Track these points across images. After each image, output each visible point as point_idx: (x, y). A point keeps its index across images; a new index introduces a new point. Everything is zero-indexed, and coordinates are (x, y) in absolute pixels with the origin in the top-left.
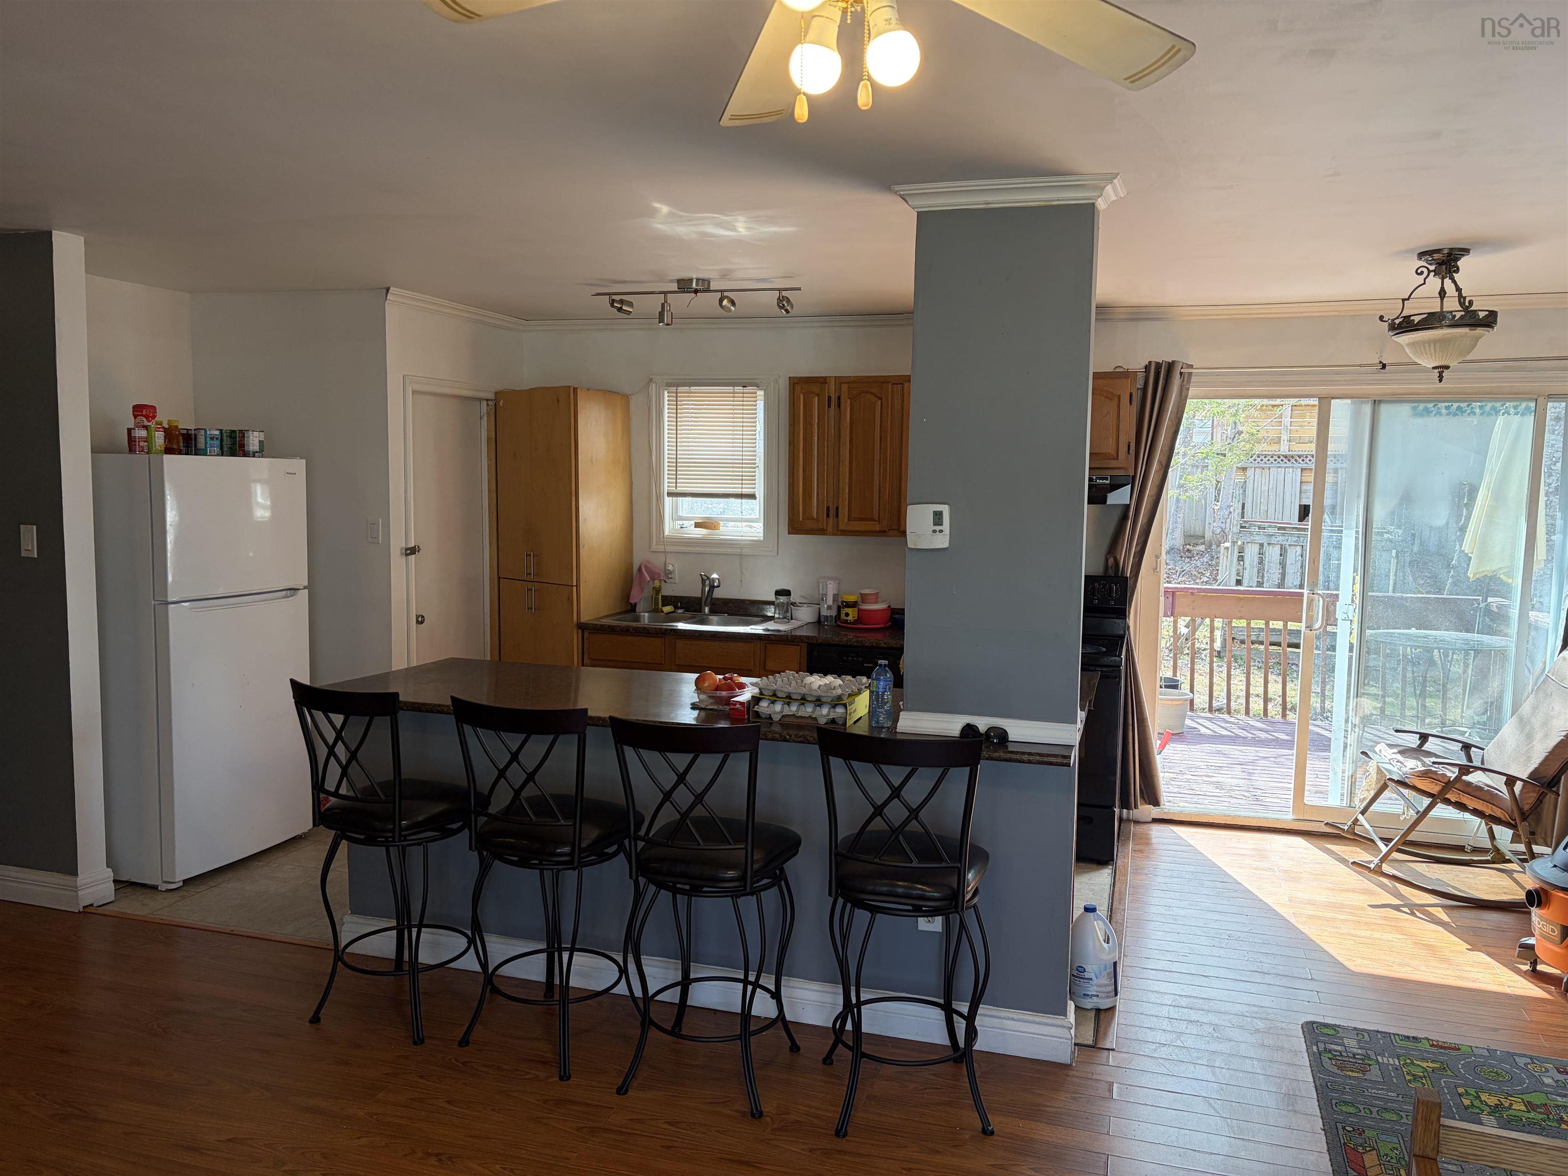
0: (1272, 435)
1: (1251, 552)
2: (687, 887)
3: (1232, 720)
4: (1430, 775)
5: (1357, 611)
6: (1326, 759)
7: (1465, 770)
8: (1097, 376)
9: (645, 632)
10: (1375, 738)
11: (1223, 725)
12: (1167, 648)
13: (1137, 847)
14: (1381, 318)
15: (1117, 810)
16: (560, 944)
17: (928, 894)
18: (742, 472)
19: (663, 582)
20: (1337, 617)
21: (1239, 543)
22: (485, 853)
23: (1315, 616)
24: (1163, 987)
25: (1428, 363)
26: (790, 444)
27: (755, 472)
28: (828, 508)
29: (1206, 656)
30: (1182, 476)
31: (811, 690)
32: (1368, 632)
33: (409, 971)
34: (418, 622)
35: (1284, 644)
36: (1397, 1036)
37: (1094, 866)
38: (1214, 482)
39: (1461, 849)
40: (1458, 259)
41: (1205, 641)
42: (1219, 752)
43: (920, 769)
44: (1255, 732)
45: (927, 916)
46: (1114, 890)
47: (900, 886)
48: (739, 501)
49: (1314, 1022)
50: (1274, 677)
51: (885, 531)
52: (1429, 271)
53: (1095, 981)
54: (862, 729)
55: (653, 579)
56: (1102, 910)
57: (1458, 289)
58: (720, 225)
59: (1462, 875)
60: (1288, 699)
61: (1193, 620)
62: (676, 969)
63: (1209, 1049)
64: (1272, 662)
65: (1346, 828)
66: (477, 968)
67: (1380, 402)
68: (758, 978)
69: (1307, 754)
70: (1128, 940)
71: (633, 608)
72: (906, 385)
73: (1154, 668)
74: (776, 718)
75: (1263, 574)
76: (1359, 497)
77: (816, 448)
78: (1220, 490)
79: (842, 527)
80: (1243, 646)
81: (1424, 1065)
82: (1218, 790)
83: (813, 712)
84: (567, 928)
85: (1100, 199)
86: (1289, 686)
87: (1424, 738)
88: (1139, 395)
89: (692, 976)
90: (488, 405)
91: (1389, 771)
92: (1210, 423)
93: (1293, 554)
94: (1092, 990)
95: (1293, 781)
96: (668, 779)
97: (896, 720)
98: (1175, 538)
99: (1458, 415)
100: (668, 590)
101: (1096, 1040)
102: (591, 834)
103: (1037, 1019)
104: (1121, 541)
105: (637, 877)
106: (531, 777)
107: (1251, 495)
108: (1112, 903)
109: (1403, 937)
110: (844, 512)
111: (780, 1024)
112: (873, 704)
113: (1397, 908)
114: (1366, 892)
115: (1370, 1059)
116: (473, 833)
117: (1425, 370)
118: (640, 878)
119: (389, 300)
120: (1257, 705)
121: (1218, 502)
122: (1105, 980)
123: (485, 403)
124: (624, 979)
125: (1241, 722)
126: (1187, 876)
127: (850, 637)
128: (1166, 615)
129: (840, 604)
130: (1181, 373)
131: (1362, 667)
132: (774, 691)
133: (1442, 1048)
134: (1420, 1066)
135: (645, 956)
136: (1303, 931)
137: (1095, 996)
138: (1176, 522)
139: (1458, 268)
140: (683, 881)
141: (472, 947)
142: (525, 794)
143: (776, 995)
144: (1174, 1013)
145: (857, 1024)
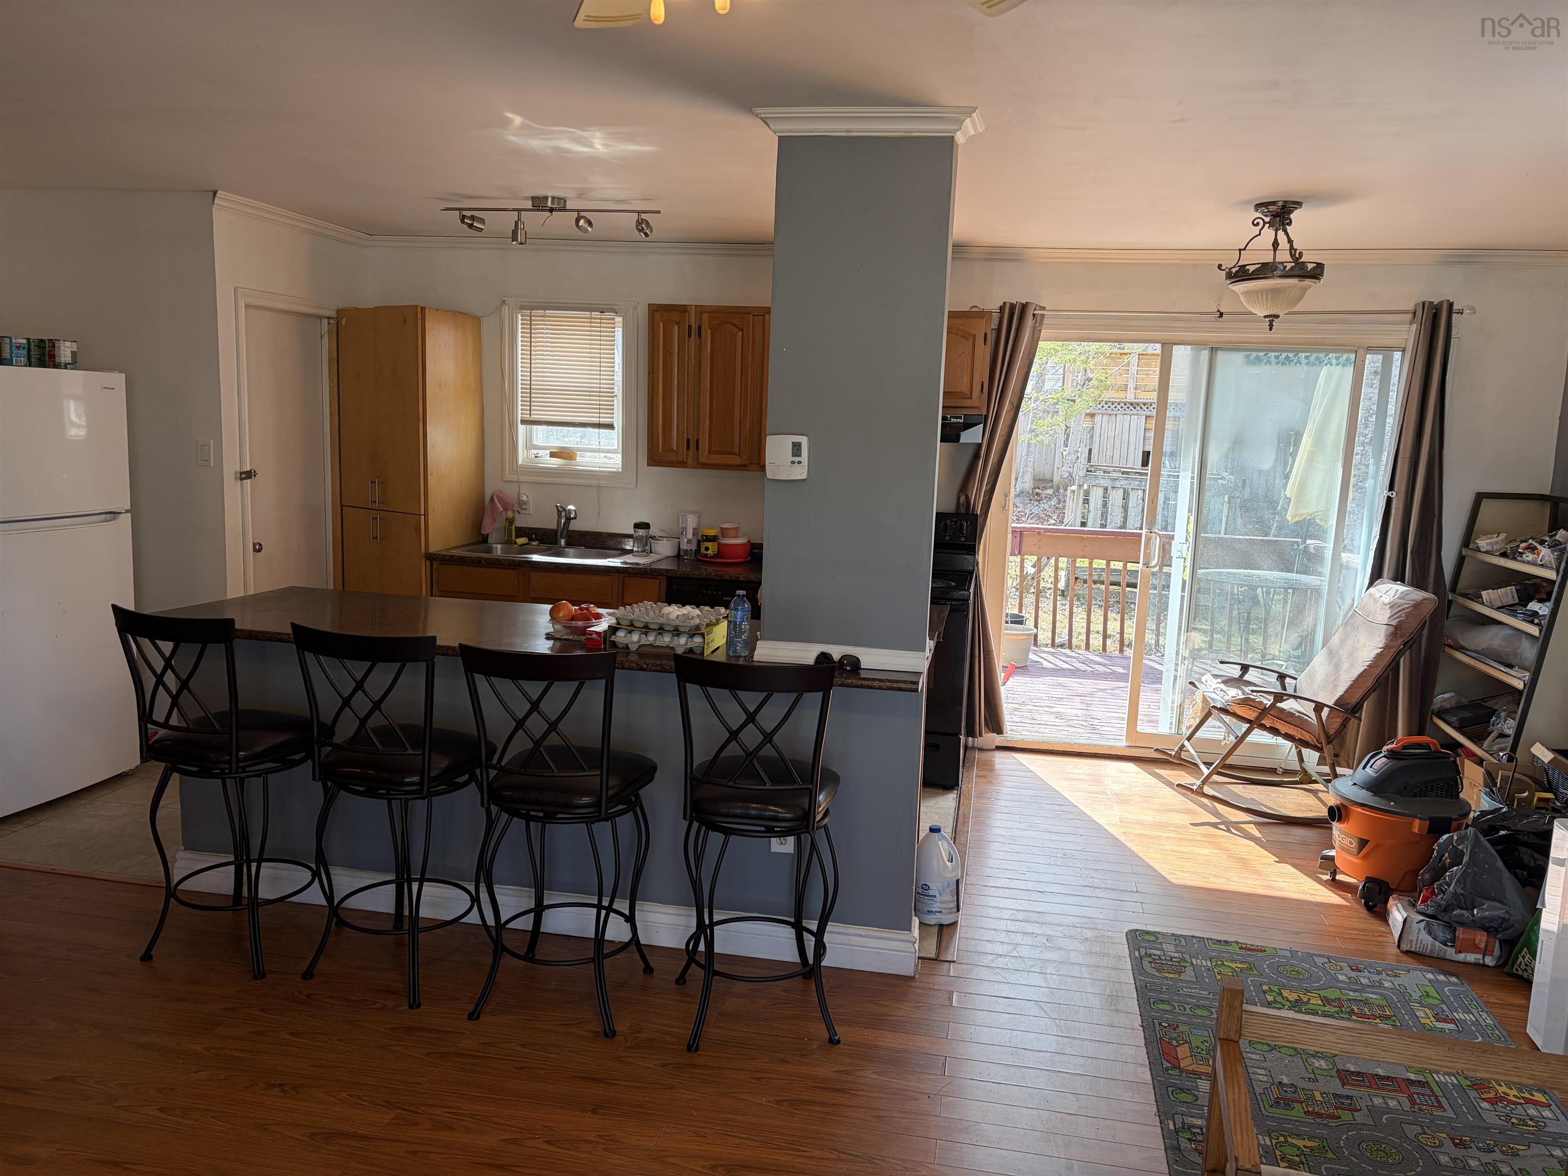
0: (1120, 381)
1: (1096, 496)
2: (541, 814)
3: (1073, 654)
4: (1249, 702)
5: (1190, 549)
6: (1157, 690)
7: (1279, 697)
8: (953, 315)
9: (498, 564)
10: (1201, 670)
11: (1064, 659)
12: (1015, 587)
13: (981, 773)
14: (1220, 266)
15: (962, 738)
16: (409, 874)
17: (780, 815)
18: (600, 401)
19: (517, 514)
20: (1172, 555)
21: (1085, 487)
22: (329, 784)
23: (1152, 554)
24: (1002, 903)
25: (1261, 312)
26: (649, 374)
27: (613, 401)
28: (688, 440)
29: (1050, 595)
30: (1034, 421)
31: (669, 620)
32: (1200, 572)
33: (248, 905)
34: (255, 550)
35: (1123, 584)
36: (1210, 941)
37: (941, 791)
38: (1064, 427)
39: (1273, 771)
40: (1291, 212)
41: (1050, 581)
42: (1060, 685)
43: (775, 694)
44: (1094, 666)
45: (780, 837)
46: (958, 813)
47: (753, 808)
48: (597, 430)
49: (1137, 930)
50: (1114, 615)
51: (745, 465)
52: (1265, 223)
53: (939, 898)
54: (720, 657)
55: (506, 509)
56: (947, 831)
57: (1290, 241)
58: (578, 140)
59: (1273, 795)
60: (1126, 636)
61: (1039, 559)
62: (530, 897)
63: (1041, 958)
64: (1112, 600)
65: (1173, 753)
66: (323, 901)
67: (1217, 349)
68: (612, 902)
69: (1140, 686)
70: (969, 860)
71: (485, 539)
72: (767, 317)
73: (1000, 605)
74: (633, 647)
75: (1107, 517)
76: (1195, 440)
77: (676, 379)
78: (1068, 435)
79: (702, 460)
80: (1086, 585)
81: (1234, 965)
82: (1058, 720)
83: (671, 642)
84: (417, 860)
85: (958, 133)
86: (1127, 623)
87: (1245, 668)
88: (994, 335)
89: (546, 903)
90: (329, 323)
91: (1213, 700)
92: (1061, 370)
93: (1135, 498)
94: (936, 907)
95: (1127, 712)
96: (521, 708)
97: (753, 650)
98: (1025, 482)
99: (1286, 364)
100: (523, 521)
101: (938, 953)
102: (440, 763)
103: (884, 935)
104: (972, 480)
105: (489, 805)
106: (377, 706)
107: (1098, 440)
108: (956, 825)
109: (1219, 851)
110: (704, 445)
111: (633, 948)
112: (731, 634)
113: (1215, 825)
114: (1189, 812)
115: (1185, 961)
116: (317, 764)
117: (1258, 321)
118: (492, 806)
119: (217, 205)
120: (1096, 641)
121: (1067, 446)
122: (949, 897)
123: (325, 321)
124: (475, 908)
125: (1081, 656)
126: (1028, 800)
127: (710, 571)
128: (1012, 554)
129: (700, 538)
130: (1034, 315)
131: (1193, 605)
132: (632, 621)
133: (1250, 950)
134: (1230, 967)
135: (497, 886)
136: (1132, 848)
137: (938, 912)
138: (1026, 466)
139: (1291, 221)
140: (537, 808)
141: (317, 880)
142: (372, 723)
143: (630, 919)
144: (1011, 926)
145: (710, 944)
